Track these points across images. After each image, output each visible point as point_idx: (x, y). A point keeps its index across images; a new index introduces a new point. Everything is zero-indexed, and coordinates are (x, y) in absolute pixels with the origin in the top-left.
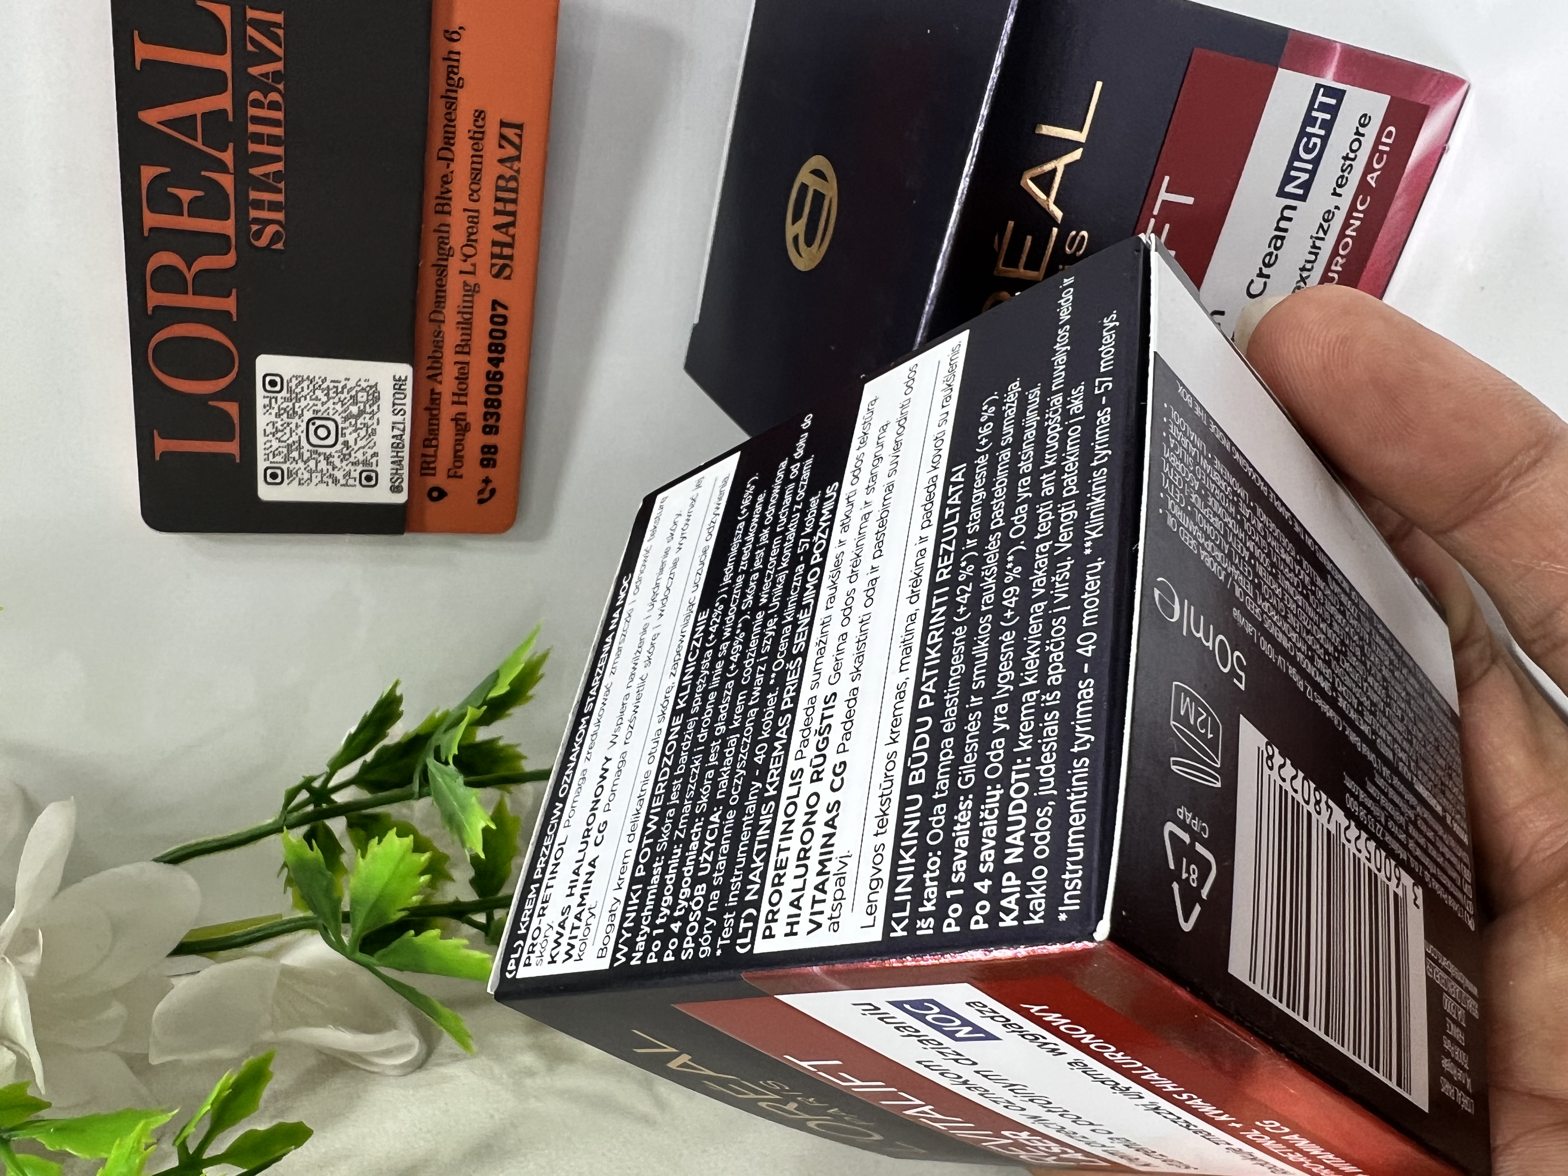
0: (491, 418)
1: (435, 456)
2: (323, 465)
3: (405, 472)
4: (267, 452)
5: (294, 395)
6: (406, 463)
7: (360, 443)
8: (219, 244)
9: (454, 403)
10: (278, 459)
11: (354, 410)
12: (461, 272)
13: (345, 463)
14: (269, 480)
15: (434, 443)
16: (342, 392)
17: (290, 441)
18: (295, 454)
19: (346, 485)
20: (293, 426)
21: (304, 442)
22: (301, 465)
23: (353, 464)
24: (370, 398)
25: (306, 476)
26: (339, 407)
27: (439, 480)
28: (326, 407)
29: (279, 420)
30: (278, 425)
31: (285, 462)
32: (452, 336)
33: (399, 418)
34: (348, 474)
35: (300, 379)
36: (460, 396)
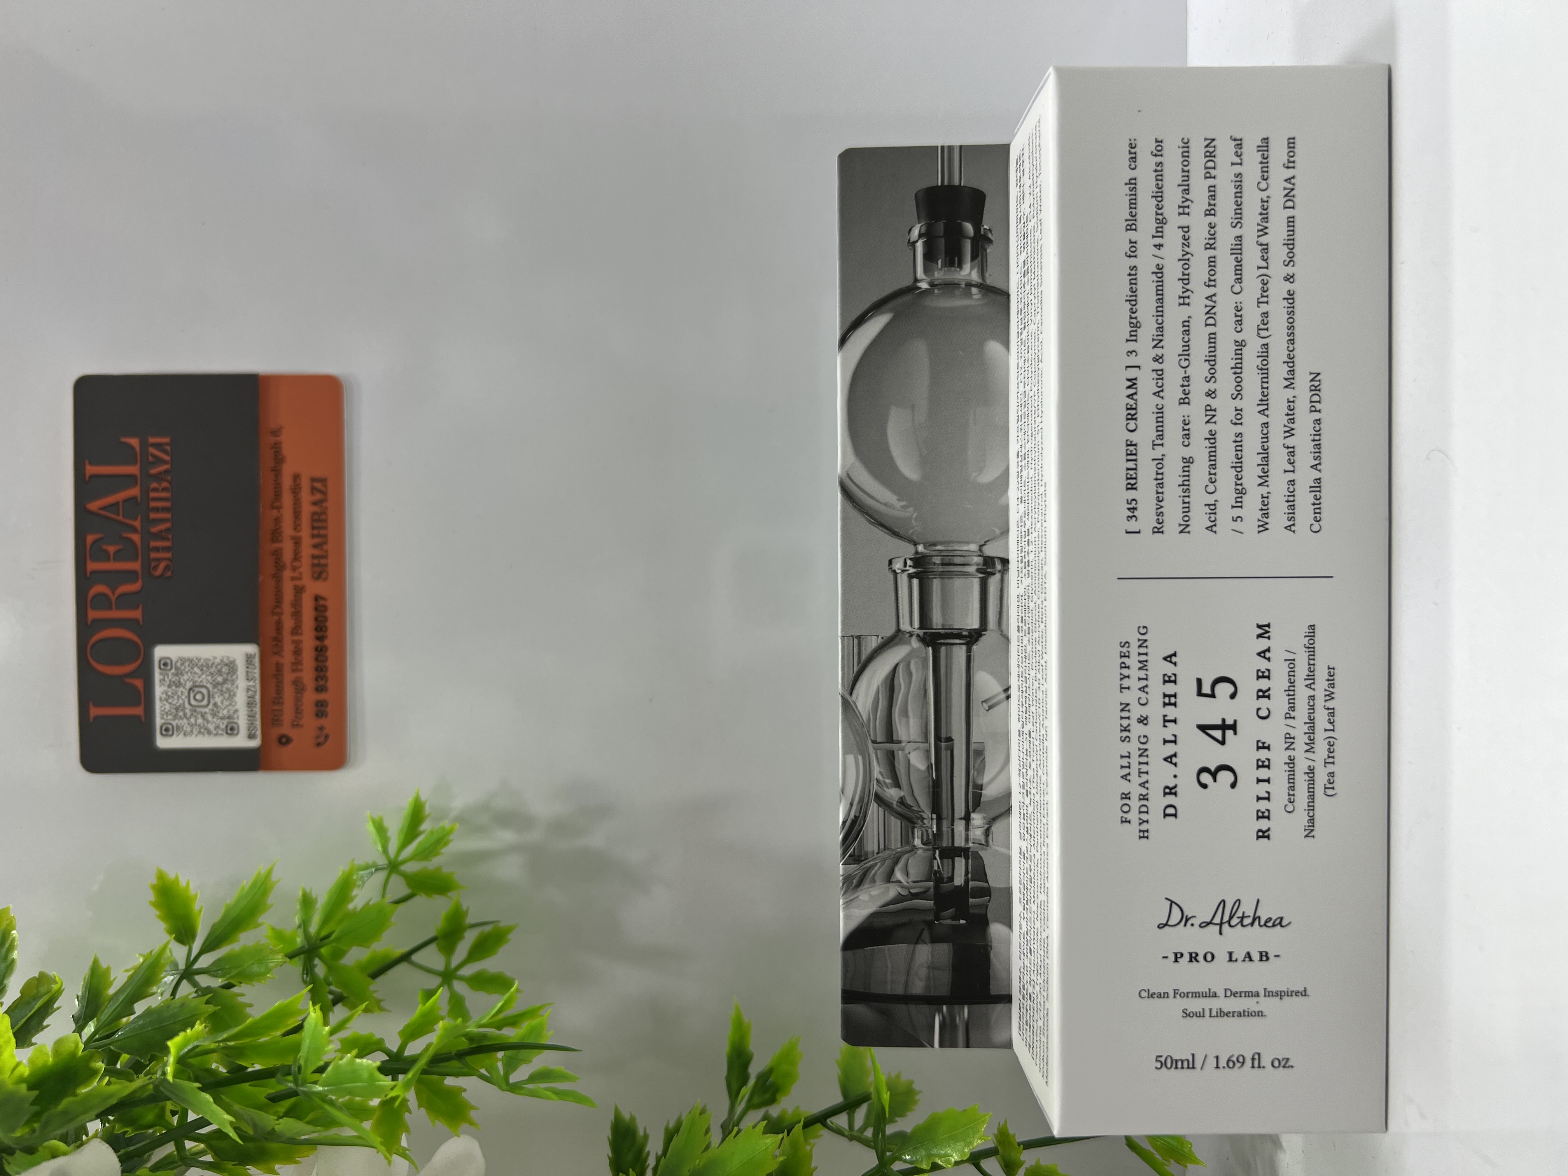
0: (322, 679)
1: (281, 710)
2: (200, 721)
3: (258, 723)
4: (163, 713)
5: (180, 672)
6: (258, 716)
7: (226, 703)
8: (131, 576)
9: (293, 671)
10: (170, 717)
11: (220, 679)
12: (293, 579)
13: (216, 717)
14: (164, 732)
15: (281, 701)
16: (212, 667)
17: (178, 704)
18: (181, 714)
19: (217, 734)
20: (179, 693)
21: (187, 705)
22: (185, 721)
23: (222, 718)
24: (231, 670)
25: (189, 729)
26: (209, 678)
27: (286, 729)
28: (201, 679)
29: (170, 690)
30: (170, 693)
31: (174, 720)
32: (288, 623)
33: (251, 683)
34: (217, 727)
35: (183, 660)
36: (297, 665)
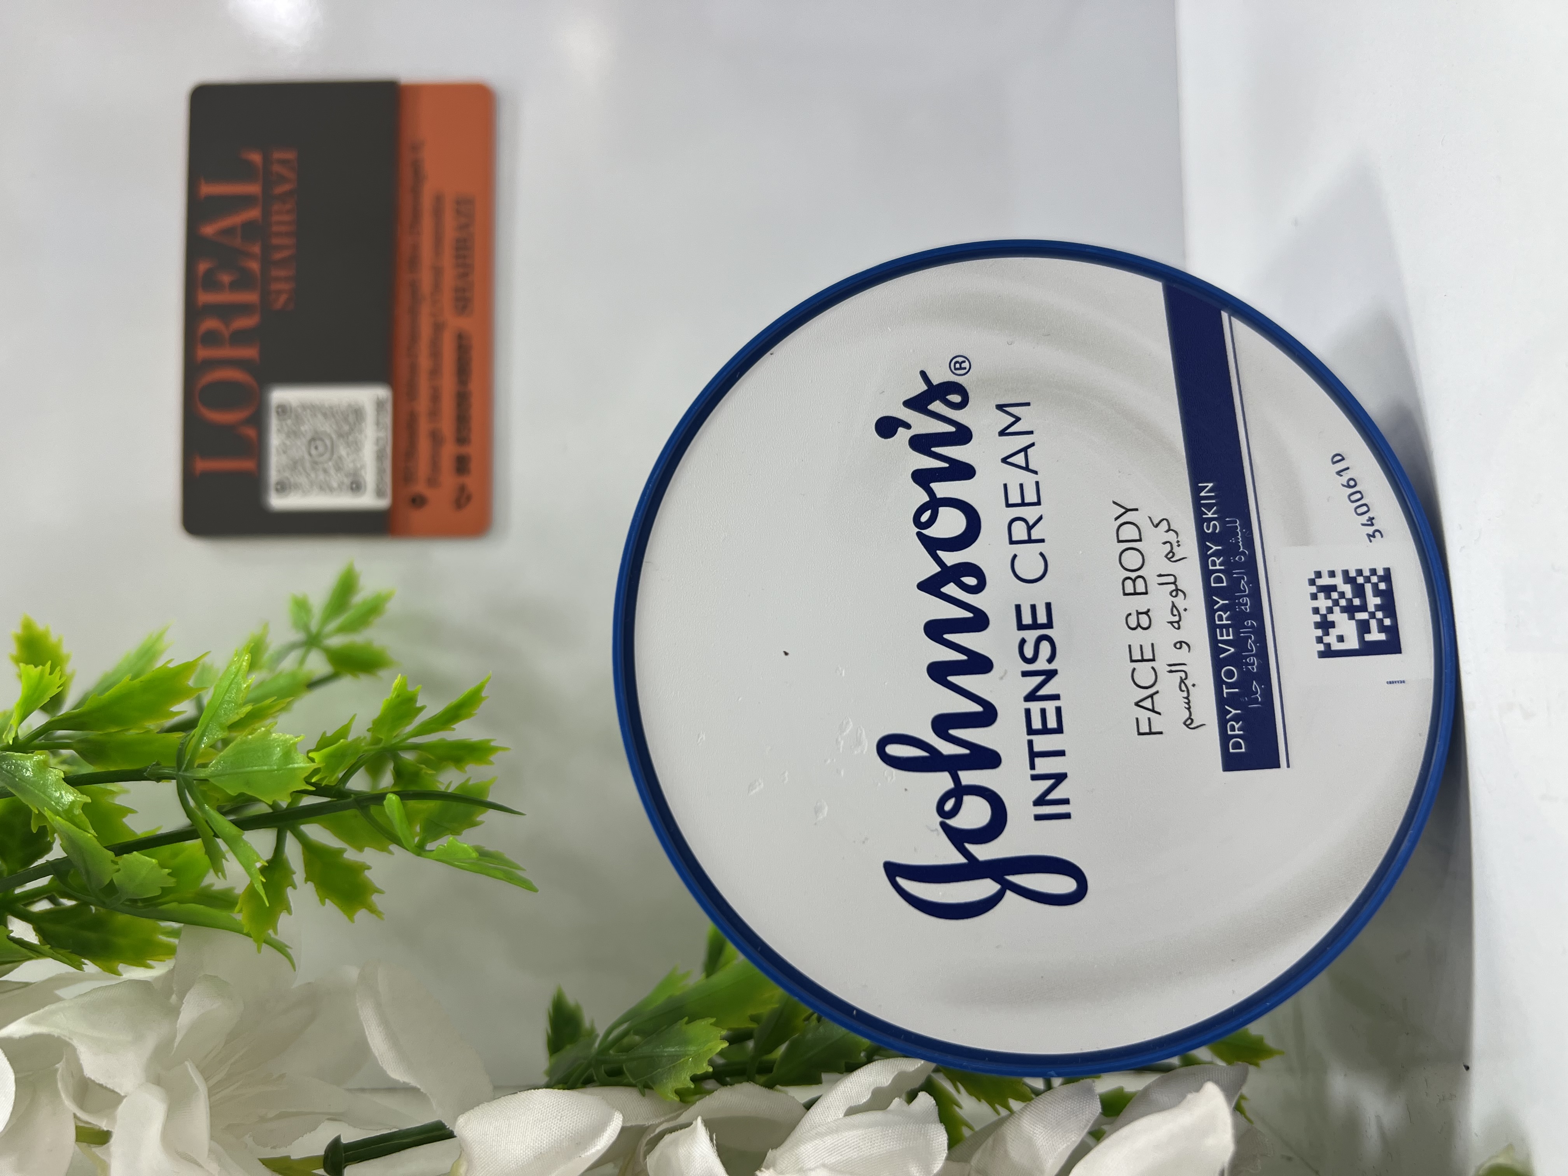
0: (464, 430)
1: (415, 466)
2: (322, 476)
3: (388, 479)
4: (278, 466)
5: (300, 420)
6: (389, 472)
7: (352, 456)
8: (247, 309)
9: (430, 420)
10: (287, 472)
11: (346, 428)
12: (432, 314)
13: (339, 472)
14: (279, 489)
15: (415, 455)
16: (337, 414)
17: (297, 457)
18: (300, 468)
19: (340, 492)
20: (299, 444)
21: (307, 458)
22: (304, 475)
23: (347, 473)
24: (359, 417)
25: (308, 485)
26: (334, 427)
27: (420, 489)
28: (324, 428)
29: (287, 440)
30: (287, 445)
31: (292, 474)
32: (425, 365)
33: (382, 433)
34: (341, 483)
35: (304, 407)
36: (434, 413)
